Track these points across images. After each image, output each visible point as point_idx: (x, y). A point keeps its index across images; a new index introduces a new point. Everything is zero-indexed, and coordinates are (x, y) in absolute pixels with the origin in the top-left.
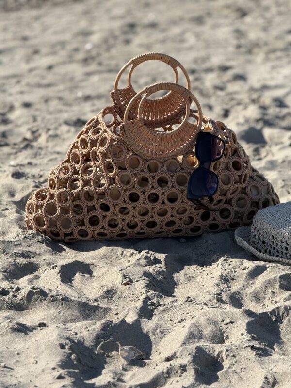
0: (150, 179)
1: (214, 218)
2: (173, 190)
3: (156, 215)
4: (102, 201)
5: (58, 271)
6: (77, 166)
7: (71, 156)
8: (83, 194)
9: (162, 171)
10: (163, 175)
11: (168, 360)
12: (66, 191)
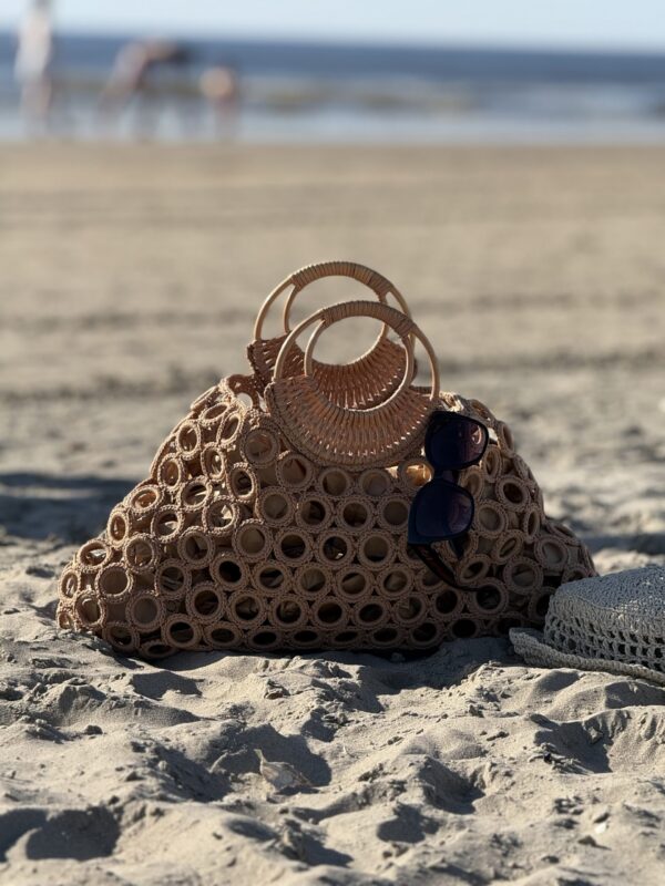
0: (328, 509)
1: (465, 606)
2: (377, 534)
3: (340, 590)
4: (224, 556)
5: (128, 681)
6: (171, 489)
7: (159, 470)
8: (184, 544)
9: (354, 493)
10: (357, 500)
11: (365, 777)
12: (148, 538)
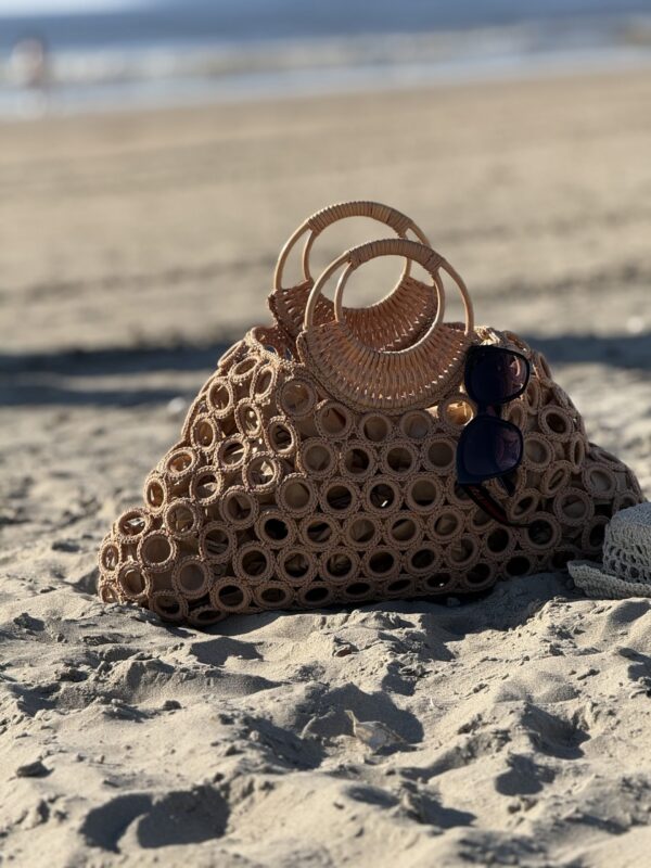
0: (371, 455)
1: (518, 543)
2: (424, 477)
3: (391, 538)
4: (268, 514)
5: (188, 652)
6: (206, 450)
7: (192, 431)
8: (226, 505)
9: (397, 437)
10: (399, 444)
11: (465, 730)
12: (188, 502)
